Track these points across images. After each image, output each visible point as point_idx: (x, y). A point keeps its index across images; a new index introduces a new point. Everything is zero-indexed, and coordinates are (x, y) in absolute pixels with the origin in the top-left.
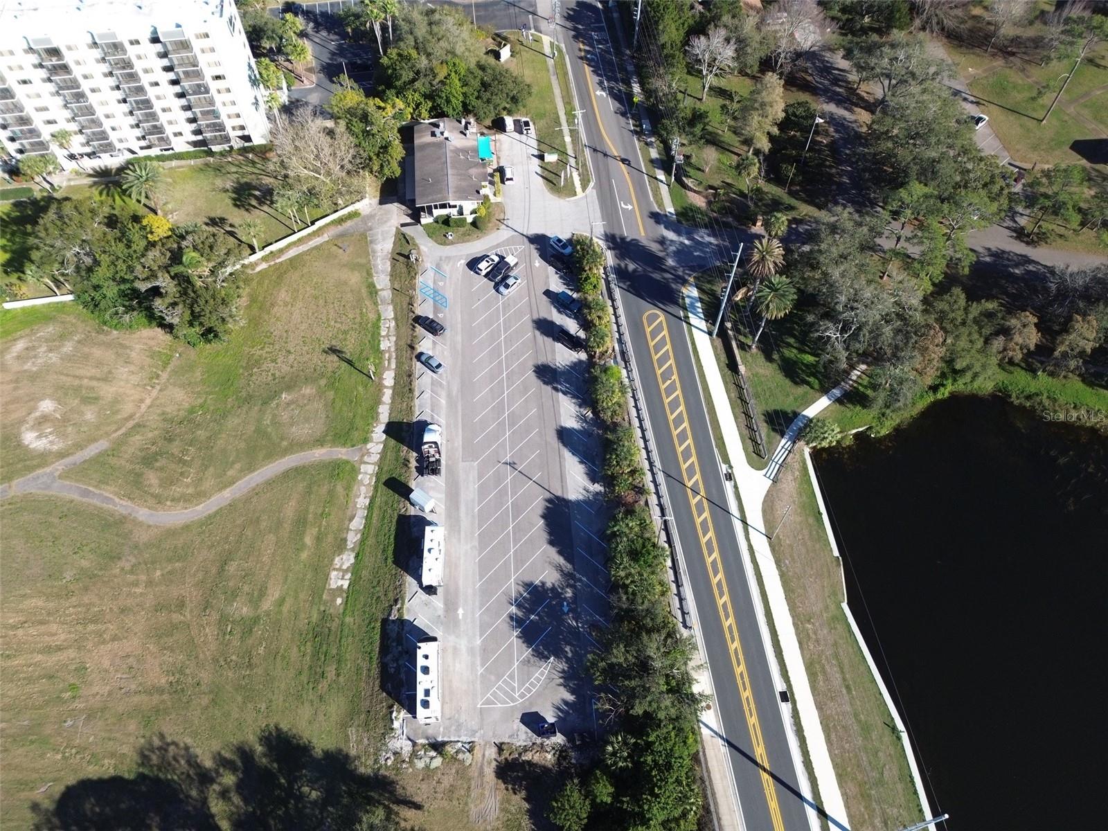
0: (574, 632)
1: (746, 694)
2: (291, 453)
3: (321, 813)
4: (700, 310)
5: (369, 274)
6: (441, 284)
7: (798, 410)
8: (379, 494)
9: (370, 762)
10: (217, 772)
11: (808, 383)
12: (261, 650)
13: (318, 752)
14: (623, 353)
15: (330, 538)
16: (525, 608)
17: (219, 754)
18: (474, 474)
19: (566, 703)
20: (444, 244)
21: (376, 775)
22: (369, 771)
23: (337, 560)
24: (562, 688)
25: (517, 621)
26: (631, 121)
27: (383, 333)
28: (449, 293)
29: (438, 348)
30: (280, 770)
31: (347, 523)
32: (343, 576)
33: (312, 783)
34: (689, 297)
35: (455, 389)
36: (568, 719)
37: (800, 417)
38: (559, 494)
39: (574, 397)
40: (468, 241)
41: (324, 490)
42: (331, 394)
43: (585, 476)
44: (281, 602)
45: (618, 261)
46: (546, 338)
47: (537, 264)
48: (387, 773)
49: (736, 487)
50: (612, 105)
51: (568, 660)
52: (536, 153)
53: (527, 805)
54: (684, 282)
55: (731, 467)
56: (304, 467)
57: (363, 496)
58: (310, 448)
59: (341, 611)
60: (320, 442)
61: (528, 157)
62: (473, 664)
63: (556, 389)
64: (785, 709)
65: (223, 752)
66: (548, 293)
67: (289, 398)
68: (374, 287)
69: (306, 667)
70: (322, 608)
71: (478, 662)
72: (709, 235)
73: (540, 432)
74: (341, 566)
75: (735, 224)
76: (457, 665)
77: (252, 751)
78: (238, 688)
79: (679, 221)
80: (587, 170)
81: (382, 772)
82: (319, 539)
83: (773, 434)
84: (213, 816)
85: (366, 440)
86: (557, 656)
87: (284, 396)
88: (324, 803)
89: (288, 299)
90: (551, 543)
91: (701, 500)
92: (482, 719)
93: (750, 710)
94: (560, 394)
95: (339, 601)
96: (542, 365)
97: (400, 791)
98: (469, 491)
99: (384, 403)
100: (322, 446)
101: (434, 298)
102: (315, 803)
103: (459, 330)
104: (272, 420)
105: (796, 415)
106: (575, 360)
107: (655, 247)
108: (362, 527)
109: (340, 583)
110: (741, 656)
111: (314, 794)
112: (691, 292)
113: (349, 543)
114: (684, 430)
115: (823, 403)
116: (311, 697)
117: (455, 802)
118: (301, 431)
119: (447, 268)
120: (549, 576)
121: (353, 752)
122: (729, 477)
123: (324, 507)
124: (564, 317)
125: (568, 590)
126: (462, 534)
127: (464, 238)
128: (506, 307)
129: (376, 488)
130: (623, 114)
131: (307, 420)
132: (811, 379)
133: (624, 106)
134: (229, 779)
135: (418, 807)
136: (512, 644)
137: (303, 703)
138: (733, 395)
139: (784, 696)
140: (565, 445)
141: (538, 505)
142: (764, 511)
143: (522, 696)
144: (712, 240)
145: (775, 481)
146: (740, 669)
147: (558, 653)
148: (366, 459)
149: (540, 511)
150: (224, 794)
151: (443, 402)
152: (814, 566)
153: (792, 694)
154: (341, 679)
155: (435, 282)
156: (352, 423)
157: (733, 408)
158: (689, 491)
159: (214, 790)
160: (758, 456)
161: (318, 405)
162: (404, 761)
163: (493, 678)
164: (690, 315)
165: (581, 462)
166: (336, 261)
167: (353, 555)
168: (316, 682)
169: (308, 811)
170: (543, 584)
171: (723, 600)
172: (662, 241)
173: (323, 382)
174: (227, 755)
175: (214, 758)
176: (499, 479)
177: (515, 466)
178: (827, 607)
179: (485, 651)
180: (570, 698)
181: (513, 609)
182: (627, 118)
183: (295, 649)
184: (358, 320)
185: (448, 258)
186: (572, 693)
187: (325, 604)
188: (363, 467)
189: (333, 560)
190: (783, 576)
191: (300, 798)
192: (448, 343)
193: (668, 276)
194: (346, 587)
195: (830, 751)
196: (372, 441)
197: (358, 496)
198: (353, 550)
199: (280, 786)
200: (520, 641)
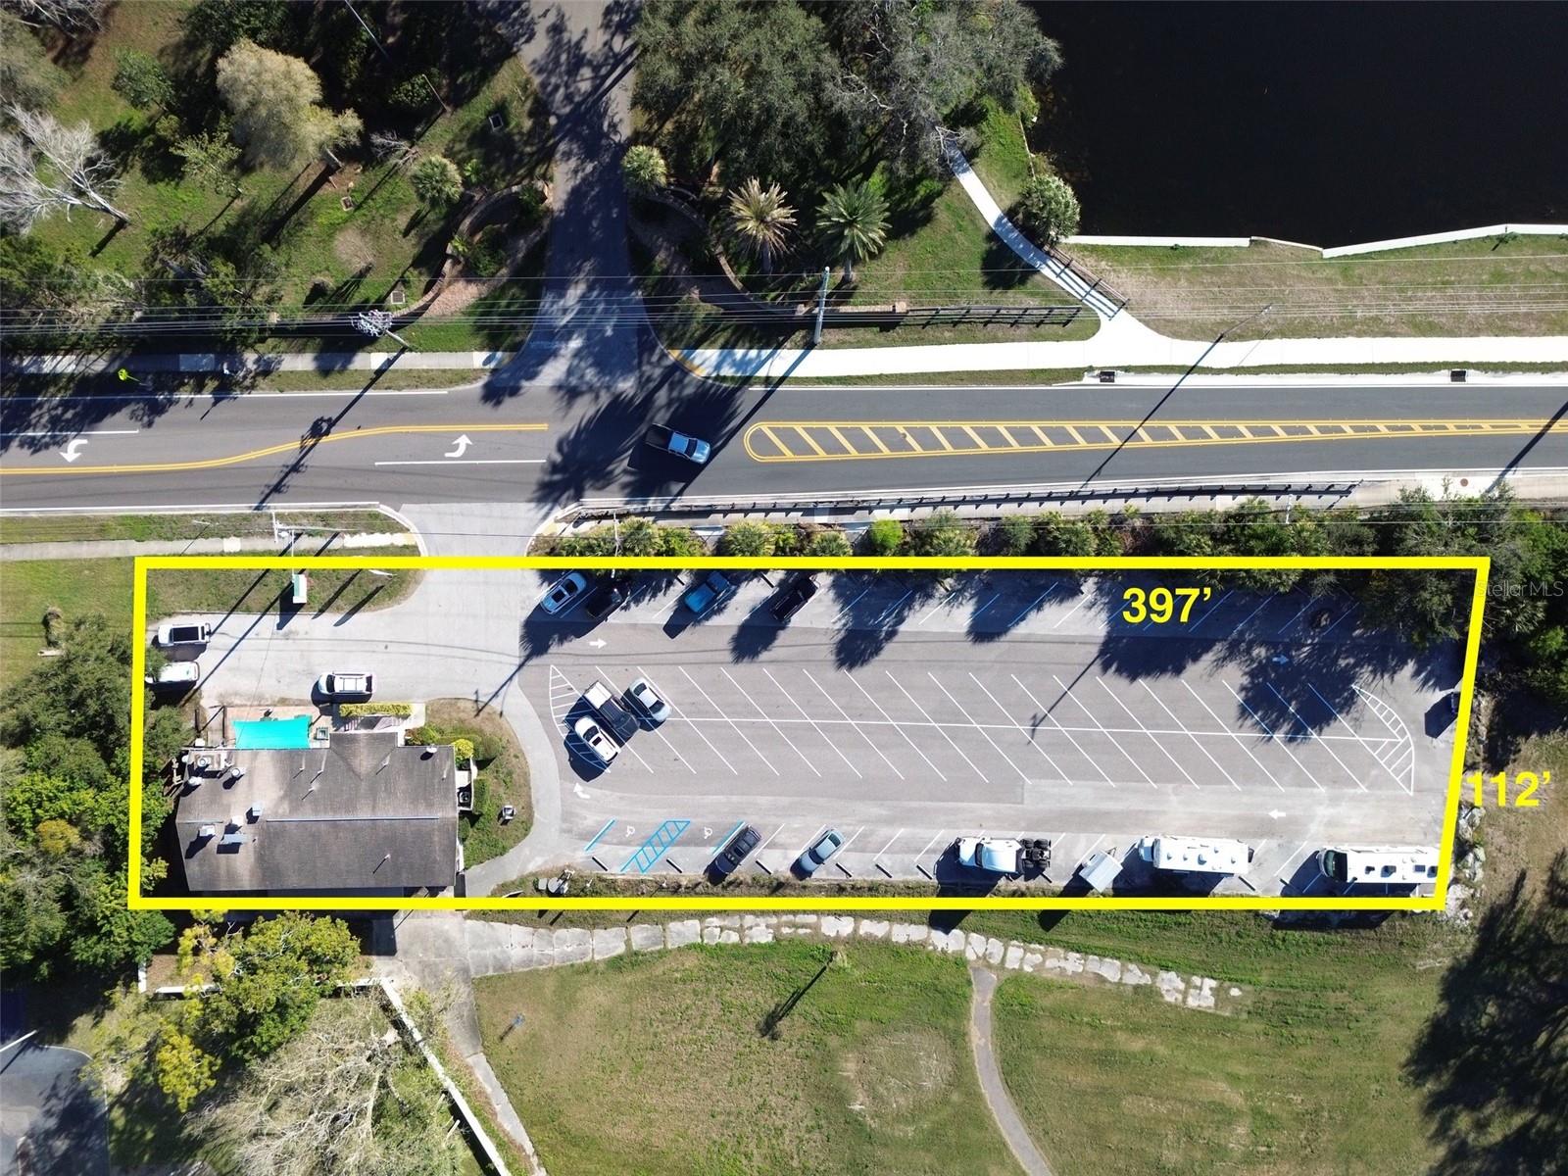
0: (1320, 650)
1: (1452, 427)
2: (975, 1083)
3: (1513, 998)
4: (753, 353)
5: (587, 969)
6: (630, 831)
7: (985, 230)
8: (1065, 938)
9: (1462, 939)
10: (1454, 1138)
11: (930, 198)
12: (1297, 1099)
13: (1441, 1008)
14: (836, 510)
15: (1132, 1011)
16: (1278, 719)
17: (1430, 1138)
18: (1046, 785)
19: (1417, 673)
20: (527, 826)
21: (1480, 930)
22: (1472, 940)
23: (1169, 998)
24: (1397, 677)
25: (1297, 732)
26: (184, 396)
27: (734, 938)
28: (654, 816)
29: (782, 838)
30: (1457, 1056)
31: (1108, 986)
32: (1196, 987)
33: (1477, 1013)
34: (718, 367)
35: (875, 810)
36: (1438, 672)
37: (999, 230)
38: (1095, 650)
39: (909, 604)
40: (526, 775)
41: (1049, 1026)
42: (860, 1027)
43: (1067, 604)
44: (1233, 1079)
45: (614, 487)
46: (777, 643)
47: (600, 643)
48: (1480, 916)
49: (1127, 369)
50: (119, 431)
51: (1359, 664)
52: (272, 619)
53: (1534, 736)
54: (679, 370)
55: (1091, 369)
56: (1003, 1061)
57: (1062, 964)
58: (968, 1053)
59: (1249, 988)
60: (957, 1040)
61: (287, 637)
62: (1353, 798)
63: (891, 634)
64: (1474, 379)
65: (1428, 1134)
66: (673, 629)
67: (861, 1097)
68: (620, 958)
69: (1328, 1034)
70: (1244, 1016)
71: (1352, 791)
72: (562, 295)
73: (976, 671)
74: (1178, 991)
75: (534, 236)
76: (1353, 821)
77: (1432, 1094)
78: (1346, 1124)
79: (514, 348)
80: (341, 516)
81: (1477, 924)
82: (1136, 1030)
83: (1029, 284)
84: (1506, 1138)
85: (960, 962)
86: (1352, 679)
87: (857, 1107)
88: (1503, 997)
89: (637, 1120)
90: (1178, 670)
91: (1145, 429)
92: (1430, 790)
93: (1473, 427)
94: (902, 628)
95: (1235, 992)
96: (838, 653)
97: (1502, 900)
98: (1079, 794)
99: (890, 932)
100: (965, 1034)
101: (665, 845)
102: (1501, 1007)
103: (745, 798)
104: (907, 1123)
105: (992, 236)
106: (831, 594)
107: (585, 409)
108: (1118, 963)
109: (1206, 992)
110: (1399, 423)
111: (1491, 1009)
112: (706, 361)
113: (1142, 982)
114: (1011, 431)
115: (970, 182)
116: (1369, 1023)
117: (1522, 828)
118: (933, 1070)
119: (590, 820)
120: (1232, 679)
121: (1447, 962)
122: (1107, 375)
123: (1080, 1024)
124: (733, 603)
125: (1255, 652)
126: (1153, 807)
127: (518, 783)
128: (696, 709)
129: (1050, 943)
130: (156, 409)
131: (912, 1062)
132: (922, 191)
133: (126, 403)
134: (1464, 1122)
135: (1522, 876)
136: (1328, 742)
137: (1375, 1034)
138: (947, 334)
139: (1458, 376)
140: (1004, 630)
141: (1111, 686)
142: (1175, 335)
143: (1402, 733)
144: (574, 294)
145: (1123, 305)
146: (1417, 428)
147: (1348, 677)
148: (995, 961)
149: (1123, 682)
150: (1481, 1126)
151: (901, 832)
152: (1267, 281)
153: (1456, 364)
154: (1348, 984)
155: (628, 843)
156: (924, 988)
157: (975, 340)
158: (1128, 445)
159: (1475, 1139)
160: (1071, 321)
161: (881, 1048)
162: (1473, 896)
163: (1374, 772)
164: (762, 373)
165: (1039, 607)
166: (547, 1035)
167: (1163, 975)
168: (1348, 1017)
169: (1510, 1016)
170: (1243, 688)
171: (1314, 430)
172: (569, 392)
173: (833, 1041)
174: (1433, 1127)
175: (1435, 1144)
176: (1058, 745)
177: (1040, 716)
178: (1329, 281)
179: (1338, 781)
180: (1410, 667)
181: (1278, 736)
182: (171, 402)
183: (1302, 1051)
184: (701, 986)
185: (567, 816)
186: (1405, 663)
187: (1237, 1012)
188: (1009, 965)
189: (1169, 1005)
190: (1282, 333)
191: (1493, 1027)
192: (773, 820)
193: (662, 397)
194: (1213, 983)
195: (1533, 335)
196: (964, 951)
197: (1063, 970)
198: (1154, 975)
199: (1478, 1054)
200: (1326, 729)
